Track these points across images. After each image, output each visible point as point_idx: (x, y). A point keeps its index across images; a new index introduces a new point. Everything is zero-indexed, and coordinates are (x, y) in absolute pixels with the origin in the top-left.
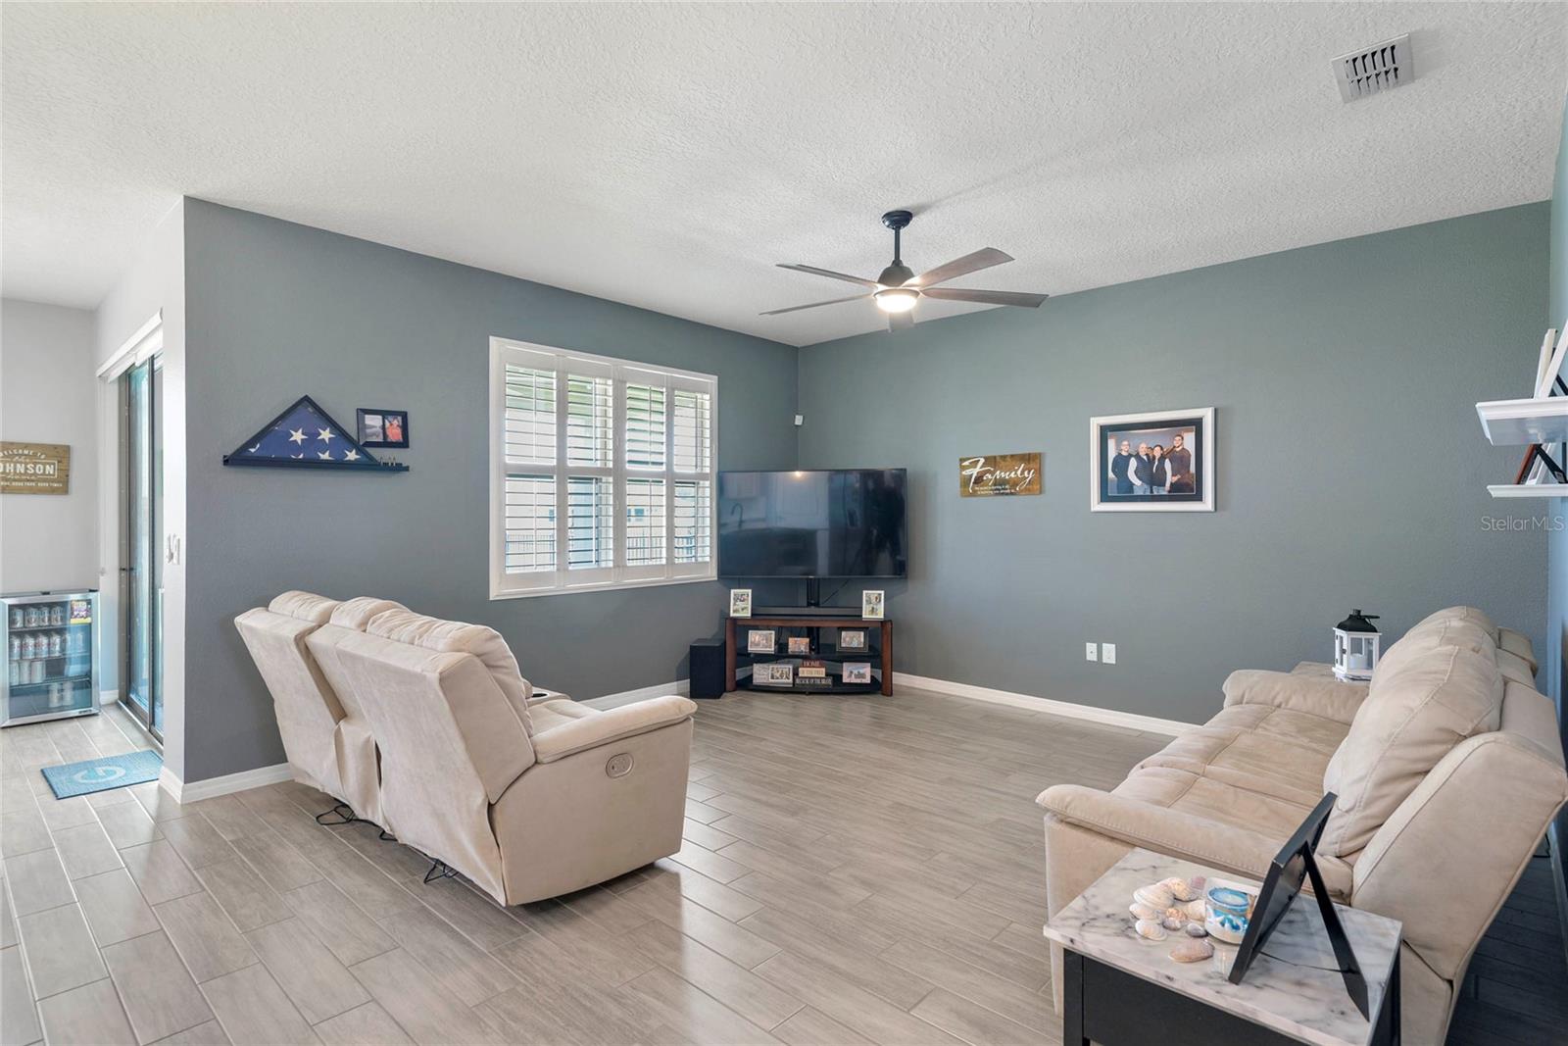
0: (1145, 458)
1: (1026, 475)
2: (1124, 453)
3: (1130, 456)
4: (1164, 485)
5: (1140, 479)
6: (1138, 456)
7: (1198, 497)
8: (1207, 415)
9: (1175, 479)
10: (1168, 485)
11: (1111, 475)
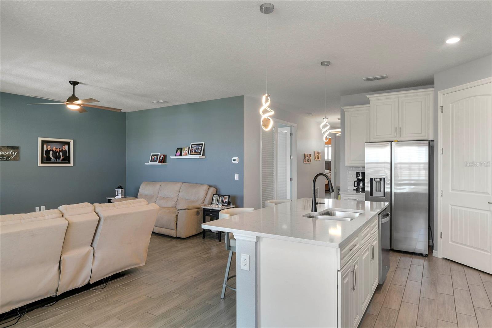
0: (55, 151)
1: (14, 154)
2: (49, 149)
3: (51, 150)
4: (60, 159)
5: (53, 157)
6: (53, 151)
7: (69, 163)
8: (72, 141)
9: (63, 157)
10: (61, 159)
11: (44, 155)
